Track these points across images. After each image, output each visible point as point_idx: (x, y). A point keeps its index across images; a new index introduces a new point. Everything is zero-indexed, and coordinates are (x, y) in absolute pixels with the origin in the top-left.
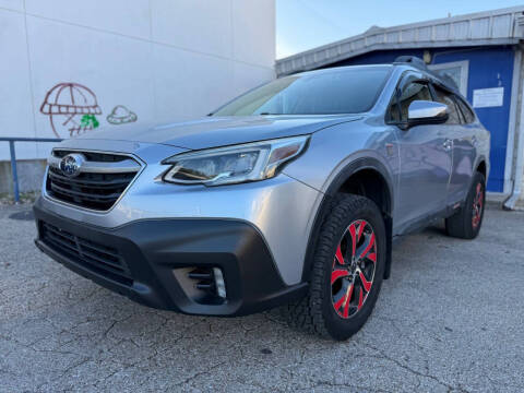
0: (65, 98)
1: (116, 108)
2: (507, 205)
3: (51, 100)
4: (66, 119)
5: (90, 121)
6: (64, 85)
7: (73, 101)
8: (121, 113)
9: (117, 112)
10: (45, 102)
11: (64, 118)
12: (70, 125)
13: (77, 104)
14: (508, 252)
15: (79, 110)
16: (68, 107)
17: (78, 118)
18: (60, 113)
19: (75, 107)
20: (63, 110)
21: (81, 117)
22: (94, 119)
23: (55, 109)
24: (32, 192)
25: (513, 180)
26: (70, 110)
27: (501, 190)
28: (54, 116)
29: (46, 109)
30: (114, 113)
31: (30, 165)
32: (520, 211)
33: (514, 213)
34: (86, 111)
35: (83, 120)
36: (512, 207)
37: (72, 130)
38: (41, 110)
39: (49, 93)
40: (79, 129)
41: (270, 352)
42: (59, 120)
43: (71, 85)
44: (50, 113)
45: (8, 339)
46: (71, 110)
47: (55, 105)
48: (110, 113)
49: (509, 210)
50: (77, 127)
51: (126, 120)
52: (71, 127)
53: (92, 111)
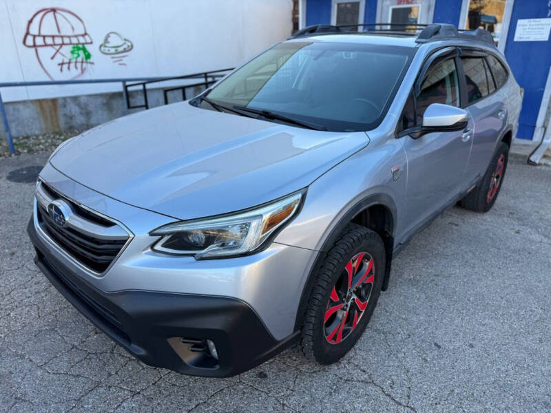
0: (49, 27)
1: (108, 36)
2: (532, 159)
3: (34, 29)
4: (54, 51)
5: (81, 53)
6: (46, 11)
7: (59, 31)
8: (114, 41)
9: (109, 39)
10: (28, 33)
11: (51, 51)
12: (59, 59)
13: (63, 33)
14: (518, 232)
15: (66, 40)
16: (53, 37)
17: (67, 50)
18: (46, 45)
19: (62, 37)
20: (49, 41)
21: (70, 48)
22: (84, 50)
23: (39, 41)
24: (28, 137)
25: (545, 127)
26: (56, 41)
27: (531, 138)
28: (40, 50)
29: (30, 41)
30: (106, 41)
31: (21, 107)
32: (546, 165)
33: (538, 167)
34: (74, 40)
35: (72, 52)
36: (537, 162)
37: (62, 64)
38: (24, 42)
39: (30, 22)
40: (69, 63)
41: (265, 376)
42: (46, 53)
43: (54, 10)
44: (35, 46)
45: (22, 357)
46: (58, 41)
47: (39, 35)
48: (102, 42)
49: (534, 164)
50: (66, 60)
51: (121, 49)
52: (61, 62)
53: (82, 40)
